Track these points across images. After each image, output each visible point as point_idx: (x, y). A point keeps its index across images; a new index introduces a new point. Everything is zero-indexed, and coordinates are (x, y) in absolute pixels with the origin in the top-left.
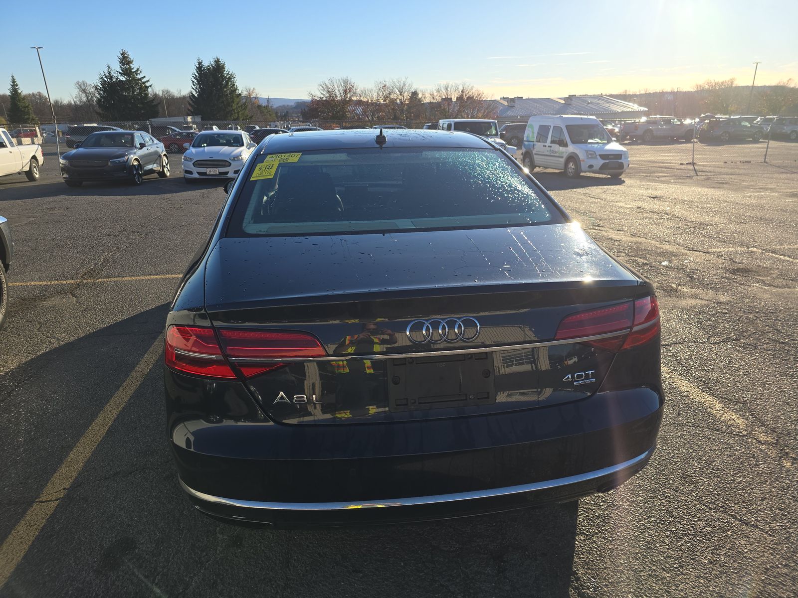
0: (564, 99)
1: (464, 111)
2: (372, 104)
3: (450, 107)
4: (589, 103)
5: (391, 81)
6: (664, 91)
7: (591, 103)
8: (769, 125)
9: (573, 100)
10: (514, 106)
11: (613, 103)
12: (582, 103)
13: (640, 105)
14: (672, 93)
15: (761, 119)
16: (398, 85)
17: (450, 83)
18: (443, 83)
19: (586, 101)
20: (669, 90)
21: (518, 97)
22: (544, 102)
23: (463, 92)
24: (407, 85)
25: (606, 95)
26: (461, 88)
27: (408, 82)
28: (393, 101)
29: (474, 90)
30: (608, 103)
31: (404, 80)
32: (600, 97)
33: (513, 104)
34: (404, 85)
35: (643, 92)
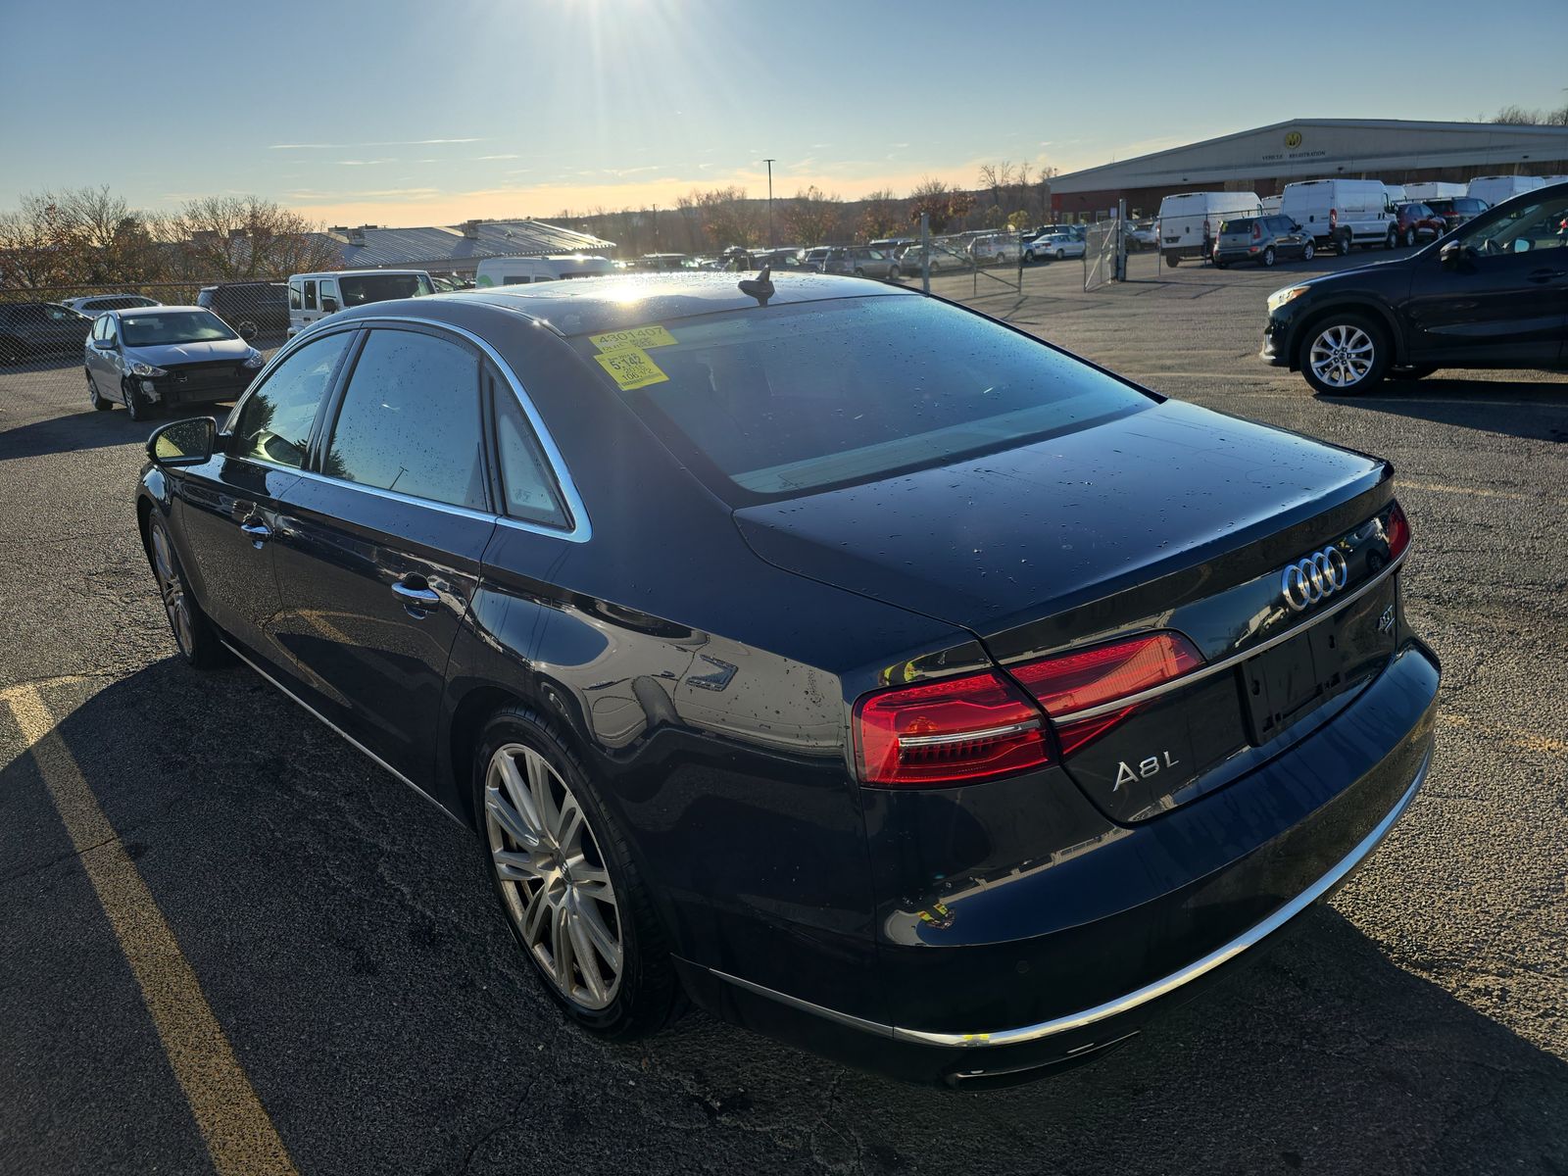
0: (462, 228)
1: (266, 258)
2: (26, 251)
3: (232, 251)
4: (509, 235)
5: (67, 197)
6: (630, 210)
7: (515, 235)
8: (822, 261)
9: (480, 230)
10: (363, 246)
11: (554, 235)
12: (497, 235)
13: (602, 237)
14: (644, 214)
15: (807, 253)
16: (87, 204)
17: (220, 199)
18: (201, 199)
19: (503, 233)
20: (638, 210)
21: (367, 227)
22: (425, 235)
23: (253, 216)
24: (111, 205)
25: (536, 220)
26: (247, 208)
27: (113, 198)
28: (80, 243)
29: (279, 211)
30: (545, 234)
31: (101, 192)
32: (527, 224)
33: (360, 241)
34: (104, 205)
35: (594, 213)
